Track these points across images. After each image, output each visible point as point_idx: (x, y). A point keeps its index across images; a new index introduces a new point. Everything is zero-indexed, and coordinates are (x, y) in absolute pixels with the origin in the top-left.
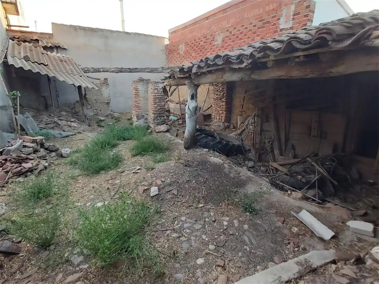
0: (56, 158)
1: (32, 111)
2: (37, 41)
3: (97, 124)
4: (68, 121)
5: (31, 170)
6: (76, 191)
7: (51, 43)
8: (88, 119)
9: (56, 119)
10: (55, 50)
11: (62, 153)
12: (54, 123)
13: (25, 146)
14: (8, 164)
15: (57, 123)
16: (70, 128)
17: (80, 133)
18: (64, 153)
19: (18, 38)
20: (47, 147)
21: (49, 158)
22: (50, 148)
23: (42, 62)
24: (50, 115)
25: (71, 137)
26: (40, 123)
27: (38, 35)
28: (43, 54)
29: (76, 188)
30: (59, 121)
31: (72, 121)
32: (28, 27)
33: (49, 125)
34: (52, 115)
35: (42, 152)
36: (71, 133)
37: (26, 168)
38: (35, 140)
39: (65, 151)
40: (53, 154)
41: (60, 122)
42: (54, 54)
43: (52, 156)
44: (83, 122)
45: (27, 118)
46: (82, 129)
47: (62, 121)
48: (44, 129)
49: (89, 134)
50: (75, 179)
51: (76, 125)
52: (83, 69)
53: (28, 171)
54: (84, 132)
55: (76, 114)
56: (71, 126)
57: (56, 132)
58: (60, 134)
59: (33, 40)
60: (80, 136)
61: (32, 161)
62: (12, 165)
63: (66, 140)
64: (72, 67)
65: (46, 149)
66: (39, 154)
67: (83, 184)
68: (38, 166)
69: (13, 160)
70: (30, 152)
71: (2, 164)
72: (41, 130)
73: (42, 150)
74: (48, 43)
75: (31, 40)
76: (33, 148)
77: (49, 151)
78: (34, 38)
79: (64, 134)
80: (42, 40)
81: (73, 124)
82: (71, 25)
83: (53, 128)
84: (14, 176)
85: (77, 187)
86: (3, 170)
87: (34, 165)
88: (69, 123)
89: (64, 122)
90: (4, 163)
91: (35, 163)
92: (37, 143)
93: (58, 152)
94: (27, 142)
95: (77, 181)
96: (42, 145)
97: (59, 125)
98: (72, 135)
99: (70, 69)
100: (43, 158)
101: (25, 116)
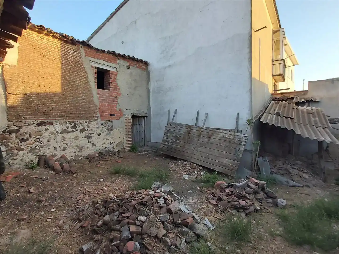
0: (271, 205)
1: (271, 156)
2: (293, 98)
3: (335, 181)
4: (300, 171)
5: (244, 208)
6: (266, 251)
7: (304, 98)
8: (324, 173)
9: (289, 167)
10: (307, 104)
11: (277, 202)
12: (285, 170)
13: (248, 186)
14: (232, 196)
15: (288, 171)
16: (300, 179)
17: (308, 187)
18: (280, 203)
19: (278, 99)
20: (266, 192)
21: (265, 203)
22: (269, 194)
23: (290, 116)
24: (285, 162)
25: (297, 188)
26: (273, 168)
27: (295, 94)
28: (294, 109)
29: (268, 247)
30: (292, 169)
31: (304, 172)
32: (289, 89)
33: (280, 171)
34: (287, 162)
35: (262, 195)
36: (297, 184)
37: (240, 205)
38: (257, 183)
39: (282, 201)
40: (270, 200)
41: (291, 171)
42: (305, 107)
43: (268, 202)
44: (318, 175)
45: (265, 161)
46: (314, 182)
47: (294, 170)
48: (275, 173)
49: (319, 192)
50: (273, 237)
51: (307, 177)
52: (330, 120)
53: (241, 208)
54: (314, 187)
55: (313, 165)
56: (302, 176)
57: (284, 179)
58: (287, 182)
59: (289, 98)
60: (307, 190)
61: (248, 201)
62: (234, 198)
63: (291, 189)
64: (317, 119)
65: (266, 193)
66: (258, 196)
67: (278, 248)
68: (251, 207)
69: (236, 194)
70: (250, 192)
71: (229, 194)
72: (272, 174)
73: (262, 193)
74: (301, 99)
75: (288, 98)
76: (254, 189)
77: (267, 196)
78: (290, 97)
79: (292, 183)
80: (297, 97)
81: (304, 175)
82: (328, 79)
83: (282, 174)
84: (231, 207)
85: (270, 247)
86: (228, 199)
87: (248, 205)
88: (301, 173)
89: (296, 171)
90: (230, 194)
91: (249, 203)
92: (258, 186)
93: (276, 200)
94: (252, 183)
95: (274, 241)
96: (263, 189)
97: (290, 173)
98: (298, 186)
99: (315, 121)
100: (260, 201)
101: (264, 159)
